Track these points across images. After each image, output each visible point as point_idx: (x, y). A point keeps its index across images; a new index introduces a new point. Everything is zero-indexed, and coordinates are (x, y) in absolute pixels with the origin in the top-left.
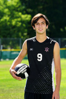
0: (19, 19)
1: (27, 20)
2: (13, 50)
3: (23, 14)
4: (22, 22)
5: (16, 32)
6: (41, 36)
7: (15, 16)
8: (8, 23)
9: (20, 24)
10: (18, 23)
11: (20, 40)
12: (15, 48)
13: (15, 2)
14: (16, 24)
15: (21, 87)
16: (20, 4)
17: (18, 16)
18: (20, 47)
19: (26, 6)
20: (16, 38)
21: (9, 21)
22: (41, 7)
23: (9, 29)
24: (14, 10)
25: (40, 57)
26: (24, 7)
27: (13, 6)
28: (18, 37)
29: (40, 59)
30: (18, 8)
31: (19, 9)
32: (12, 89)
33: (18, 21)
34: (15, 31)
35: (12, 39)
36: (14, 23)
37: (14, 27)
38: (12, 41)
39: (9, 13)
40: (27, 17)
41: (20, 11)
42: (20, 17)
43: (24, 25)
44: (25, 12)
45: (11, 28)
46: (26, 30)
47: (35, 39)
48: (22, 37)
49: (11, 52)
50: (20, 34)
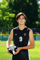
1: (13, 17)
2: (4, 35)
3: (10, 13)
4: (10, 18)
7: (5, 14)
8: (1, 19)
9: (8, 19)
11: (8, 29)
12: (5, 34)
13: (6, 6)
14: (6, 19)
15: (9, 57)
16: (8, 7)
17: (7, 14)
18: (8, 33)
19: (12, 8)
20: (6, 28)
21: (2, 17)
22: (21, 9)
23: (2, 22)
25: (21, 39)
26: (11, 9)
28: (7, 27)
29: (21, 40)
31: (8, 10)
33: (7, 17)
34: (5, 23)
35: (3, 28)
36: (4, 18)
37: (5, 21)
39: (2, 13)
40: (13, 15)
41: (9, 12)
42: (8, 15)
43: (11, 20)
44: (11, 12)
45: (3, 21)
46: (12, 23)
47: (18, 28)
48: (9, 27)
49: (3, 36)
50: (8, 25)
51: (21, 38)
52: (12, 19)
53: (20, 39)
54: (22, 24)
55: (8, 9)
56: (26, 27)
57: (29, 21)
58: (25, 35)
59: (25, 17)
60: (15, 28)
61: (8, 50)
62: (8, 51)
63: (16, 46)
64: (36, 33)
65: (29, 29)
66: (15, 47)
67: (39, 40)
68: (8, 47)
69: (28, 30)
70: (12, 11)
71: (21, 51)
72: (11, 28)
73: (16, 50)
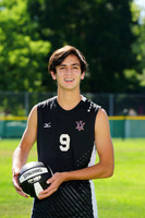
0: (25, 51)
1: (42, 54)
3: (33, 39)
4: (32, 56)
5: (17, 77)
7: (15, 43)
8: (1, 59)
9: (27, 60)
10: (22, 58)
11: (27, 95)
12: (16, 114)
13: (17, 13)
14: (18, 60)
16: (26, 18)
17: (22, 43)
18: (25, 112)
19: (40, 22)
20: (16, 92)
21: (2, 55)
22: (73, 26)
23: (2, 73)
24: (14, 30)
25: (65, 142)
26: (35, 25)
27: (11, 21)
28: (23, 89)
29: (64, 146)
30: (22, 26)
31: (24, 29)
32: (6, 205)
33: (22, 55)
34: (14, 75)
35: (8, 93)
36: (13, 58)
37: (14, 67)
38: (9, 97)
40: (42, 46)
41: (27, 34)
42: (27, 46)
43: (35, 64)
44: (37, 35)
45: (6, 69)
46: (40, 75)
48: (31, 90)
49: (6, 122)
50: (26, 83)
51: (65, 139)
52: (38, 62)
53: (62, 142)
54: (70, 87)
55: (26, 24)
56: (84, 99)
57: (100, 68)
58: (80, 127)
63: (45, 166)
65: (95, 105)
66: (45, 170)
69: (93, 109)
70: (39, 32)
72: (36, 91)
73: (48, 182)
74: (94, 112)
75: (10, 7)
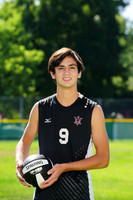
0: (20, 59)
1: (36, 62)
2: (6, 121)
3: (28, 48)
4: (26, 64)
5: (13, 83)
6: (67, 91)
7: (11, 52)
9: (22, 68)
10: (17, 66)
11: (21, 100)
12: (11, 118)
14: (14, 68)
16: (21, 29)
17: (17, 52)
18: (20, 115)
19: (34, 33)
20: (12, 97)
22: (65, 36)
24: (10, 40)
26: (29, 35)
27: (7, 32)
28: (17, 94)
29: (64, 139)
30: (17, 37)
31: (20, 39)
33: (17, 63)
34: (10, 82)
35: (4, 98)
36: (8, 66)
37: (9, 74)
39: (0, 47)
40: (35, 55)
41: (22, 43)
42: (22, 54)
43: (29, 71)
44: (31, 44)
45: (2, 76)
46: (33, 82)
47: (55, 98)
48: (25, 95)
49: (3, 125)
50: (21, 88)
51: (64, 133)
52: (32, 69)
54: (68, 85)
56: (81, 96)
57: (89, 75)
58: (78, 121)
59: (78, 63)
60: (45, 100)
61: (21, 172)
62: (19, 175)
63: (46, 158)
64: (113, 114)
65: (91, 102)
67: (122, 137)
68: (20, 163)
69: (89, 105)
70: (33, 41)
71: (63, 175)
72: (30, 96)
73: (49, 173)
74: (91, 108)
75: (6, 19)
